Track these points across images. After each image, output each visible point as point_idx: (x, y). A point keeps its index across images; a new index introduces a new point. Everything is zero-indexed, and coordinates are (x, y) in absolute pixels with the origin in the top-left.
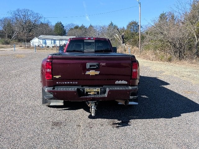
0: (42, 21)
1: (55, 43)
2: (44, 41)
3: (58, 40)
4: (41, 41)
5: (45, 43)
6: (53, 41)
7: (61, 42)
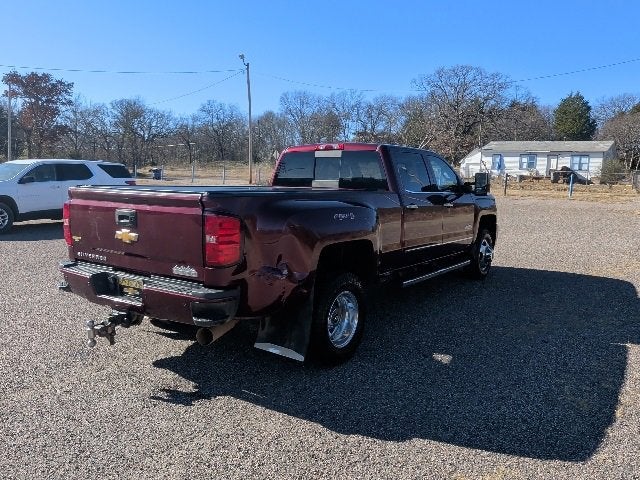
0: (509, 95)
1: (531, 165)
2: (498, 160)
3: (542, 154)
4: (488, 160)
5: (500, 166)
6: (525, 160)
7: (554, 161)
